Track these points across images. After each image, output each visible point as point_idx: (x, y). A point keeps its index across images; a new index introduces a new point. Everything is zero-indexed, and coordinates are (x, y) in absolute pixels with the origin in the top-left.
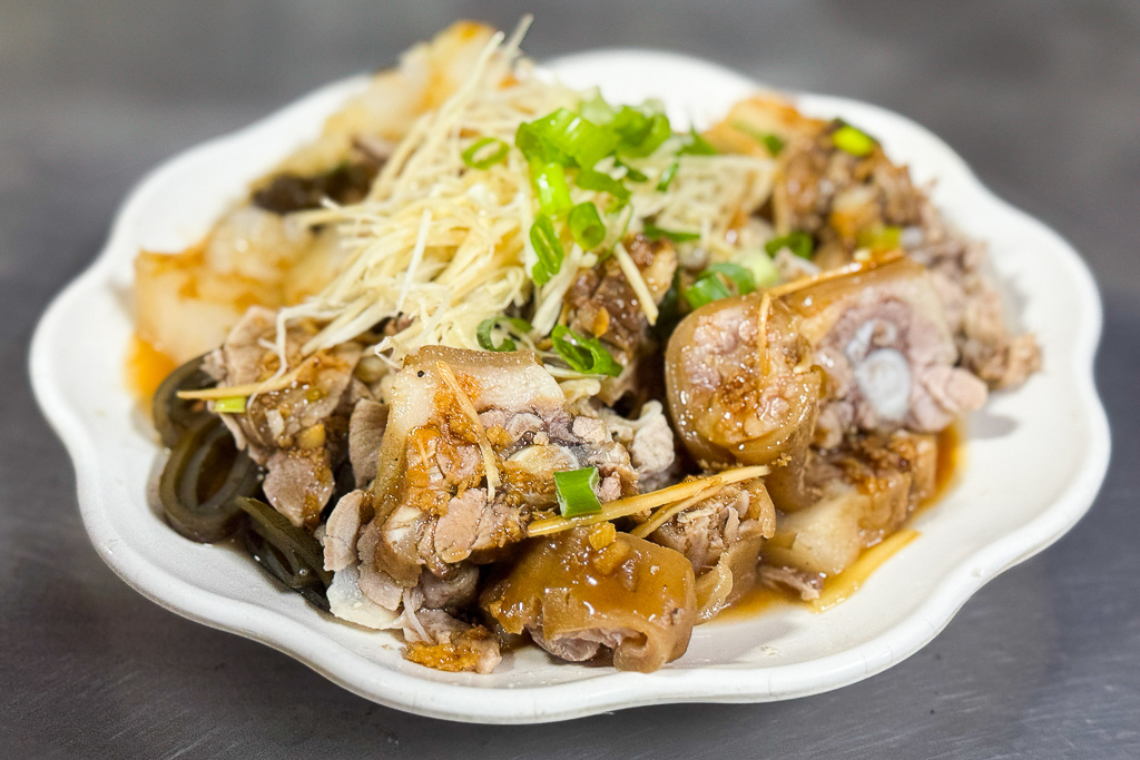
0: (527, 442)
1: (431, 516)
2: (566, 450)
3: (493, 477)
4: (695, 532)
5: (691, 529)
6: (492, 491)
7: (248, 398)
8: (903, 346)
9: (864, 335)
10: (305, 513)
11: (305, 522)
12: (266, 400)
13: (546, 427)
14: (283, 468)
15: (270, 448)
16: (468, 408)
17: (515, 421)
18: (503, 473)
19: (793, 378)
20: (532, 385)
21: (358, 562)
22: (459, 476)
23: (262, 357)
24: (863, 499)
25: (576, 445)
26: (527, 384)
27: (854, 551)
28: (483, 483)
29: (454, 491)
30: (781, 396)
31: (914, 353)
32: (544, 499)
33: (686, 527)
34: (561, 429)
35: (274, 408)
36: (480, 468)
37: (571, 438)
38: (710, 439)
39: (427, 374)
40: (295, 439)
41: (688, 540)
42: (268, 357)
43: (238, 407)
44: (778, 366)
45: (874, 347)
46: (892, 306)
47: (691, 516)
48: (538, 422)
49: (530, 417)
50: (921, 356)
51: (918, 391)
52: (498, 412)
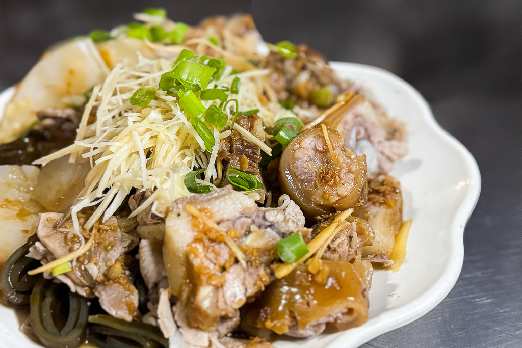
0: (249, 232)
1: (218, 288)
2: (269, 230)
3: (240, 256)
4: (343, 250)
5: (341, 249)
6: (243, 263)
7: (71, 262)
8: (368, 138)
9: (353, 136)
10: (131, 312)
11: (133, 317)
12: (81, 259)
13: (253, 222)
14: (106, 293)
15: (93, 285)
16: (211, 224)
17: (238, 223)
18: (245, 252)
19: (352, 161)
20: (238, 202)
21: (178, 327)
22: (222, 261)
23: (66, 238)
24: (390, 211)
25: (271, 226)
26: (234, 203)
27: (393, 237)
28: (237, 261)
29: (224, 269)
30: (350, 171)
31: (373, 138)
32: (272, 258)
33: (337, 249)
34: (260, 220)
35: (89, 262)
36: (232, 255)
37: (267, 223)
38: (322, 203)
39: (182, 214)
40: (105, 275)
41: (340, 255)
42: (70, 236)
43: (67, 268)
44: (343, 157)
45: (357, 140)
46: (359, 119)
47: (337, 243)
48: (249, 221)
49: (243, 219)
50: (375, 139)
51: (380, 156)
52: (227, 222)
